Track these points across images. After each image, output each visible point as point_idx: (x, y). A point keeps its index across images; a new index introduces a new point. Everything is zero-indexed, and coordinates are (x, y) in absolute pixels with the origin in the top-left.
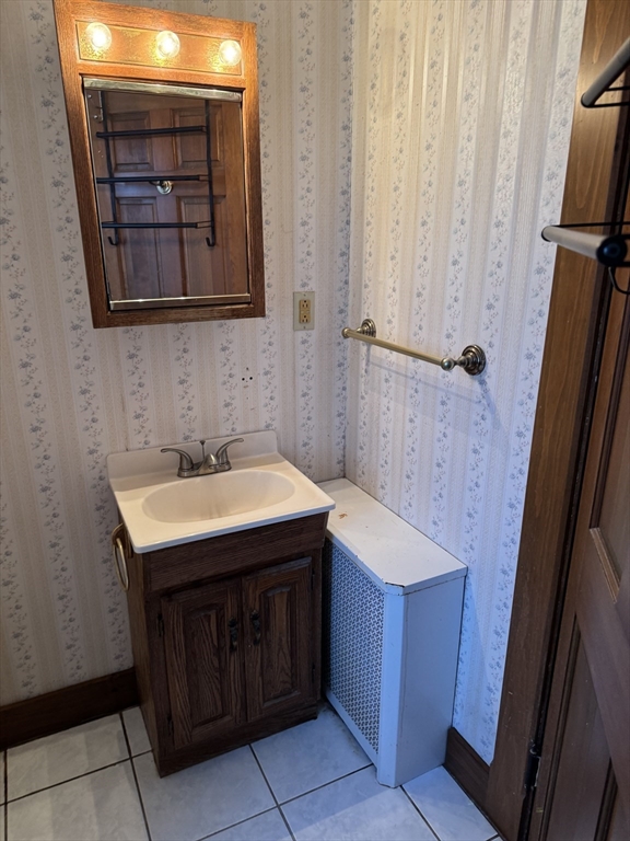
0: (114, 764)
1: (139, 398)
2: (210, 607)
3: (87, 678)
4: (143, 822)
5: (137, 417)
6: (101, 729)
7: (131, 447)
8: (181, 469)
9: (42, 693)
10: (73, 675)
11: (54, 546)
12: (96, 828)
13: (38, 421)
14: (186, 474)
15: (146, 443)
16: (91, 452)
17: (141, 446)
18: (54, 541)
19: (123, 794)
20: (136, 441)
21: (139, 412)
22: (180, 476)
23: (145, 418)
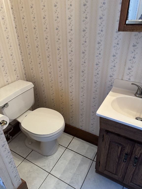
0: (89, 159)
1: (132, 62)
2: (120, 144)
3: (94, 134)
4: (84, 179)
5: (129, 69)
6: (92, 148)
7: (124, 79)
8: (137, 93)
9: (84, 130)
10: (91, 131)
11: (94, 98)
12: (75, 170)
13: (98, 62)
14: (138, 95)
15: (129, 79)
16: (111, 76)
17: (127, 79)
18: (94, 97)
19: (85, 168)
20: (126, 77)
21: (130, 67)
22: (135, 95)
23: (132, 70)
